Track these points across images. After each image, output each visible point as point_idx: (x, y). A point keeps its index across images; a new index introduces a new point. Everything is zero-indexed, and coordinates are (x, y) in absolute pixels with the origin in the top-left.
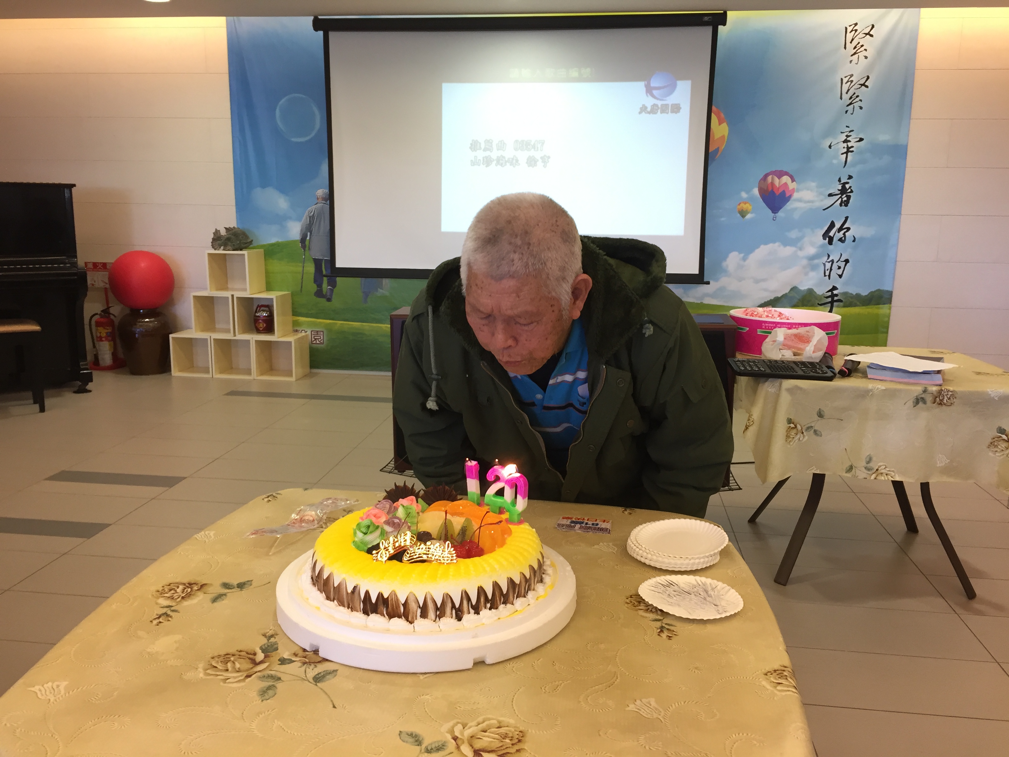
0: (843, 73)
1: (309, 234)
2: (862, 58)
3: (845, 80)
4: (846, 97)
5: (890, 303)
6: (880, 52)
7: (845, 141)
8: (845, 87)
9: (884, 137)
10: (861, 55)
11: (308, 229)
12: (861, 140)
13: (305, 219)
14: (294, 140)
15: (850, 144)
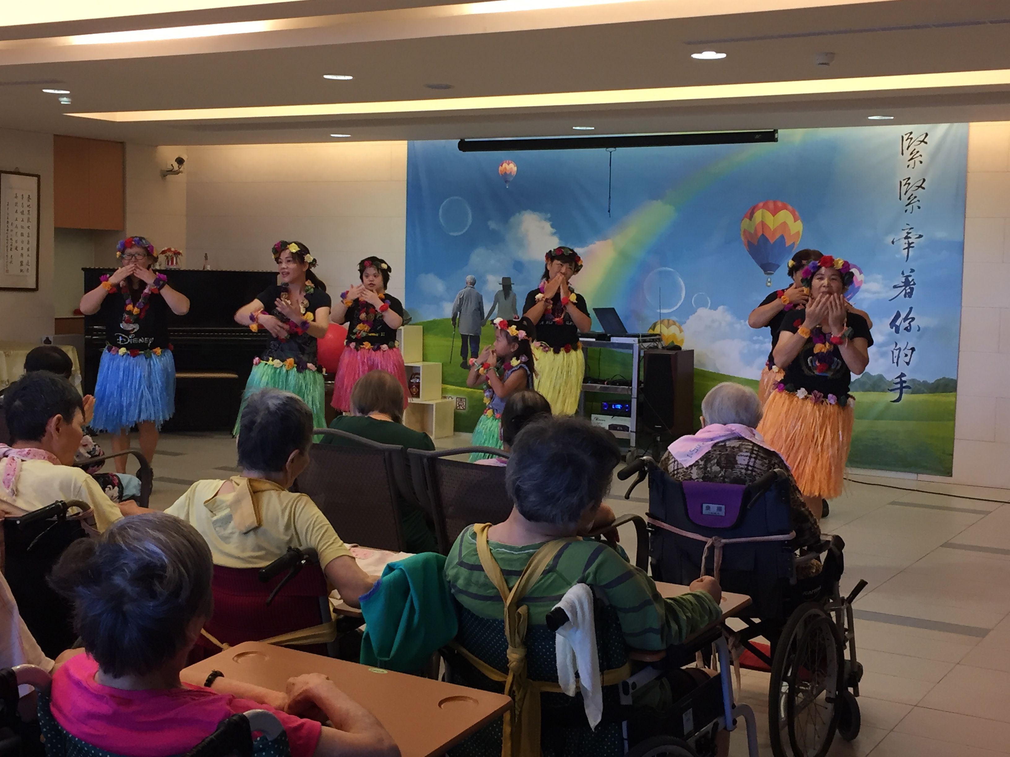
1: (459, 313)
3: (903, 183)
5: (956, 391)
7: (907, 238)
11: (459, 308)
12: (920, 236)
13: (456, 301)
15: (910, 241)
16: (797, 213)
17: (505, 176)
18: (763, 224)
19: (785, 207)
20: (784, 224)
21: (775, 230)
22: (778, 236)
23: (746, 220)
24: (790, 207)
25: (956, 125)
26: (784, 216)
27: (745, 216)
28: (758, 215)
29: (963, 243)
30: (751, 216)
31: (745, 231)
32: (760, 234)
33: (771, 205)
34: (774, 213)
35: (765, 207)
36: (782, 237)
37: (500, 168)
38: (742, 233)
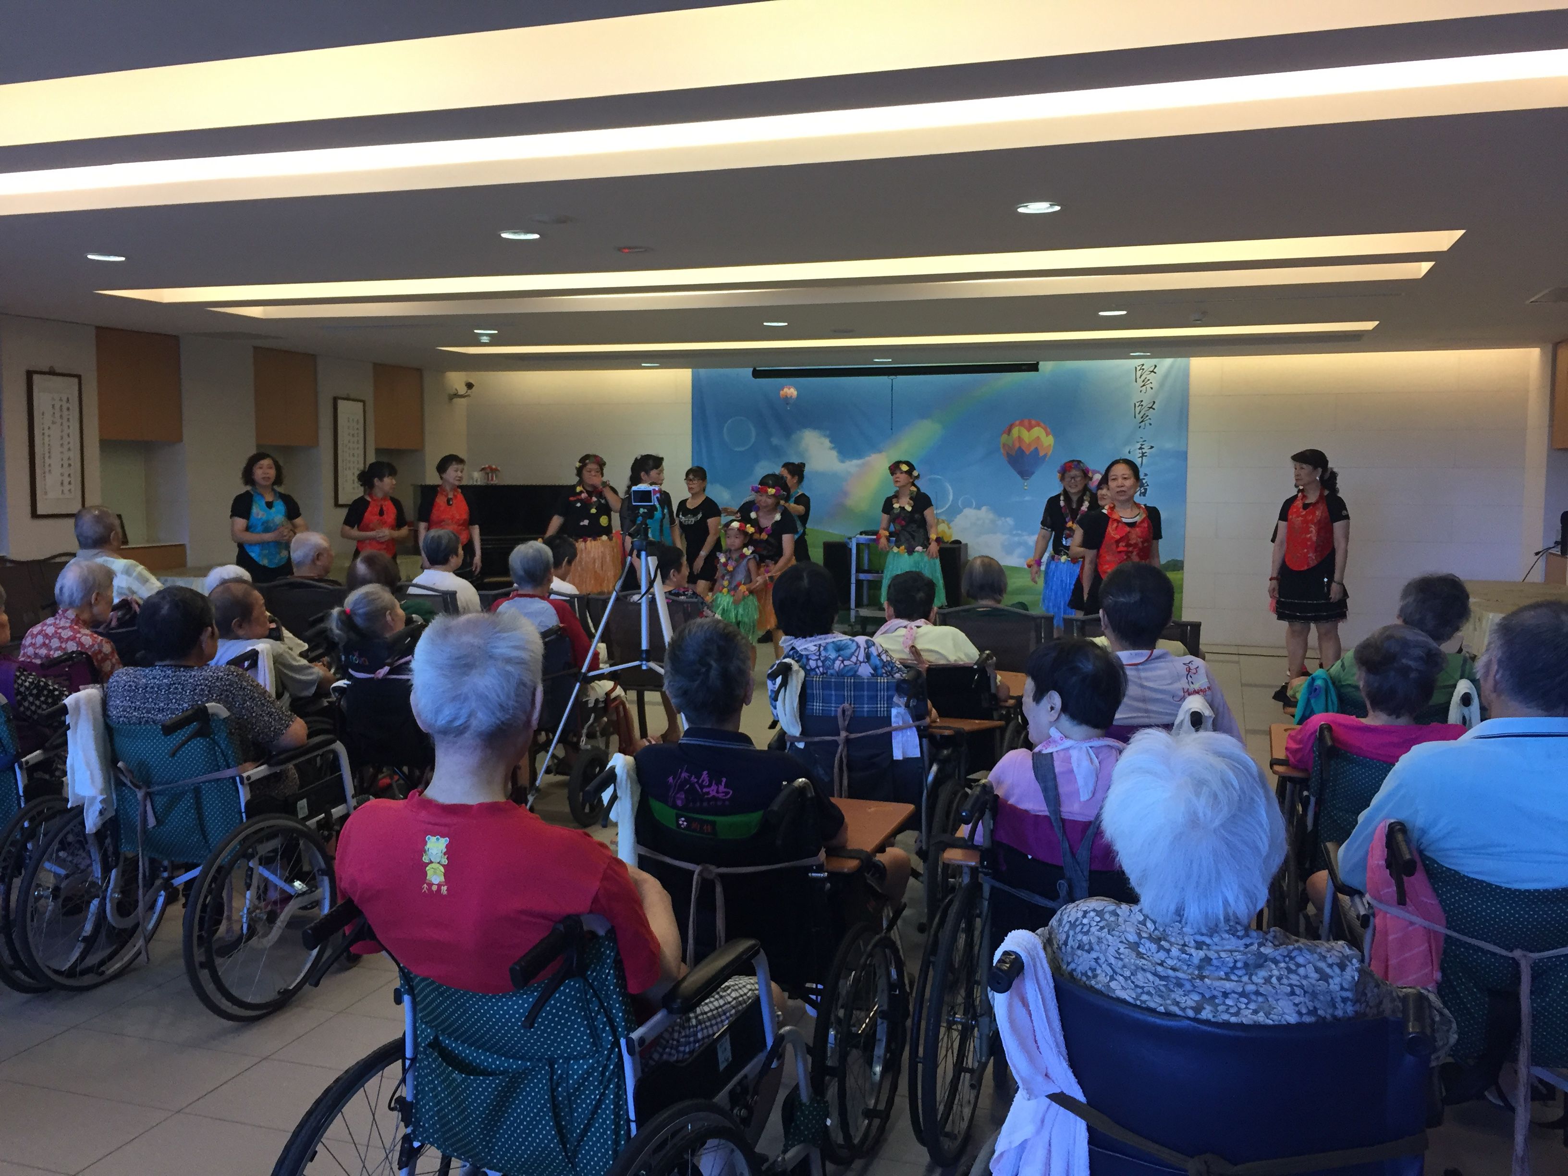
0: (1136, 399)
2: (1149, 389)
3: (1137, 405)
4: (1139, 416)
5: (1183, 569)
6: (1162, 384)
7: (1141, 448)
8: (1138, 409)
9: (1169, 446)
10: (1148, 386)
12: (1152, 447)
14: (737, 449)
15: (1144, 451)
16: (1049, 430)
17: (787, 399)
18: (1020, 438)
19: (1038, 425)
20: (1038, 438)
21: (1029, 445)
22: (1032, 448)
23: (1005, 436)
24: (1042, 424)
25: (1179, 359)
26: (1038, 431)
27: (1004, 432)
28: (1015, 431)
29: (1186, 453)
30: (1009, 431)
31: (1004, 445)
32: (1017, 445)
33: (1026, 423)
34: (1029, 428)
35: (1021, 424)
36: (1036, 448)
37: (781, 392)
38: (1001, 446)
